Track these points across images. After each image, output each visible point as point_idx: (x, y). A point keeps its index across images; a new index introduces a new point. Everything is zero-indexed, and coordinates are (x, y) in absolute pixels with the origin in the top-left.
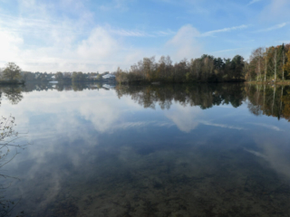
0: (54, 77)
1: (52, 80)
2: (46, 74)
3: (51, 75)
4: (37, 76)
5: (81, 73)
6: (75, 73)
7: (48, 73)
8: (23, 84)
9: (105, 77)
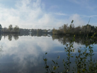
0: (30, 31)
1: (30, 32)
2: (28, 29)
3: (30, 30)
4: (24, 30)
5: (41, 30)
6: (38, 29)
7: (29, 29)
8: (19, 33)
9: (49, 31)
